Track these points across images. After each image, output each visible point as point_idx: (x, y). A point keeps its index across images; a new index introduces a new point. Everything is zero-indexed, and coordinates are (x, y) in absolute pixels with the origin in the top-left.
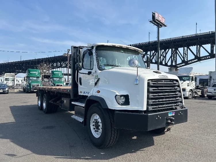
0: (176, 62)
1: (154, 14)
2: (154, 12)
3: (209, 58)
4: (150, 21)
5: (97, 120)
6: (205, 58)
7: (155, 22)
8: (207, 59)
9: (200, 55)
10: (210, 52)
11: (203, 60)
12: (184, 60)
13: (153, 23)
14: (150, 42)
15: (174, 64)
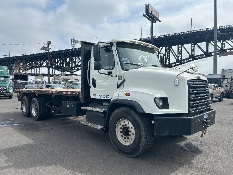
0: (169, 61)
1: (148, 7)
2: (147, 5)
3: (203, 57)
4: (144, 15)
5: (126, 125)
6: (200, 57)
7: (149, 16)
8: (202, 58)
9: (194, 54)
10: (205, 51)
11: (197, 59)
12: (178, 59)
13: (146, 17)
14: (142, 39)
15: (167, 63)
